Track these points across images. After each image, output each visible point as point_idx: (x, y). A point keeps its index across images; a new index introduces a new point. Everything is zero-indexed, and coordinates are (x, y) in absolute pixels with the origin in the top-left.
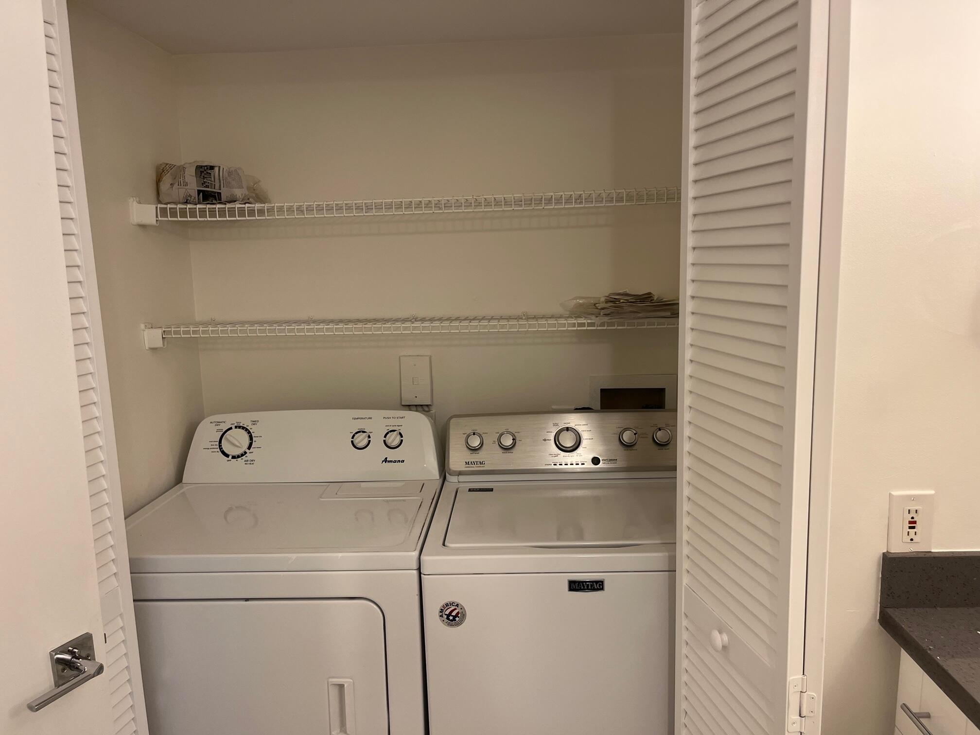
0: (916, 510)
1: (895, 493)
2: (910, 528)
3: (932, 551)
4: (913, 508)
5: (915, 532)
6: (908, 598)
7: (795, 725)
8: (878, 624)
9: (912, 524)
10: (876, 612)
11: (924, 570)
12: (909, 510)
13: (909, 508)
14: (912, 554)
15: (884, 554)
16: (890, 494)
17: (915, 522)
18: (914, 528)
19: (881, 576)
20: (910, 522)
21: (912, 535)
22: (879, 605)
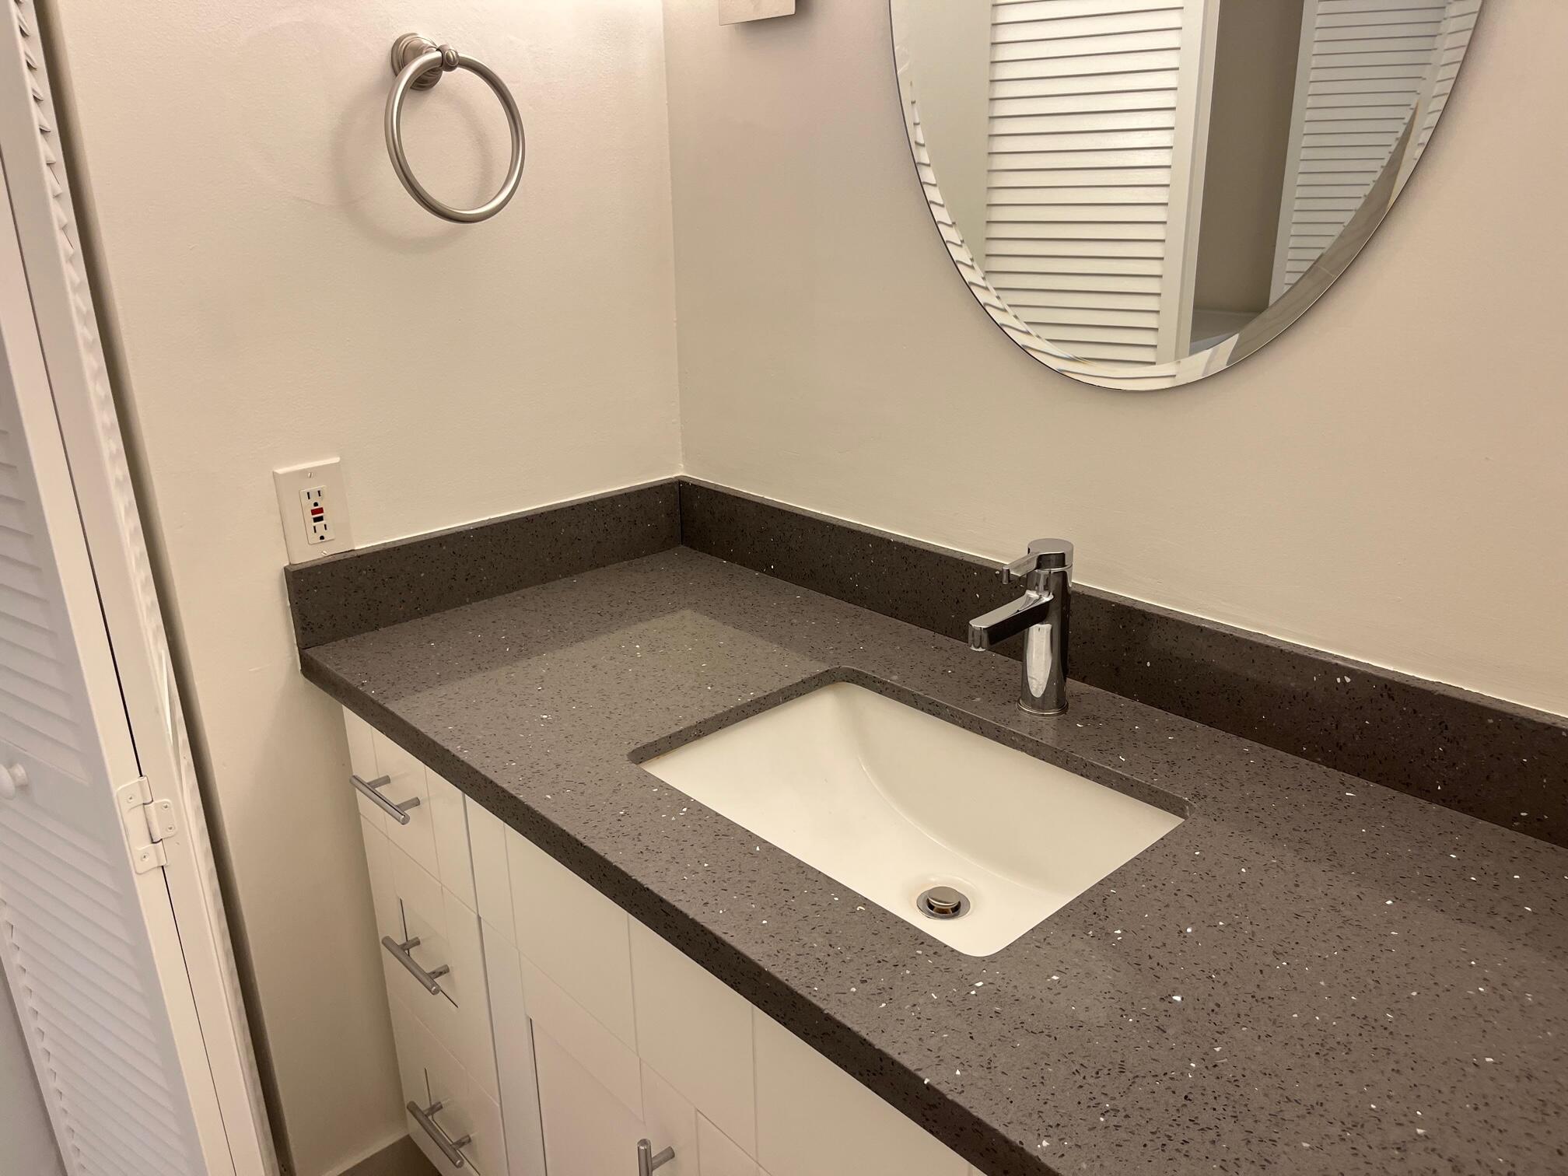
0: (319, 492)
1: (280, 471)
2: (316, 520)
3: (356, 548)
4: (313, 489)
5: (325, 525)
6: (334, 625)
7: (147, 860)
8: (301, 677)
9: (318, 514)
10: (295, 659)
11: (348, 578)
12: (308, 493)
13: (308, 490)
14: (326, 559)
15: (285, 568)
16: (273, 473)
17: (321, 510)
18: (320, 519)
19: (289, 604)
20: (314, 512)
21: (321, 531)
22: (297, 648)
